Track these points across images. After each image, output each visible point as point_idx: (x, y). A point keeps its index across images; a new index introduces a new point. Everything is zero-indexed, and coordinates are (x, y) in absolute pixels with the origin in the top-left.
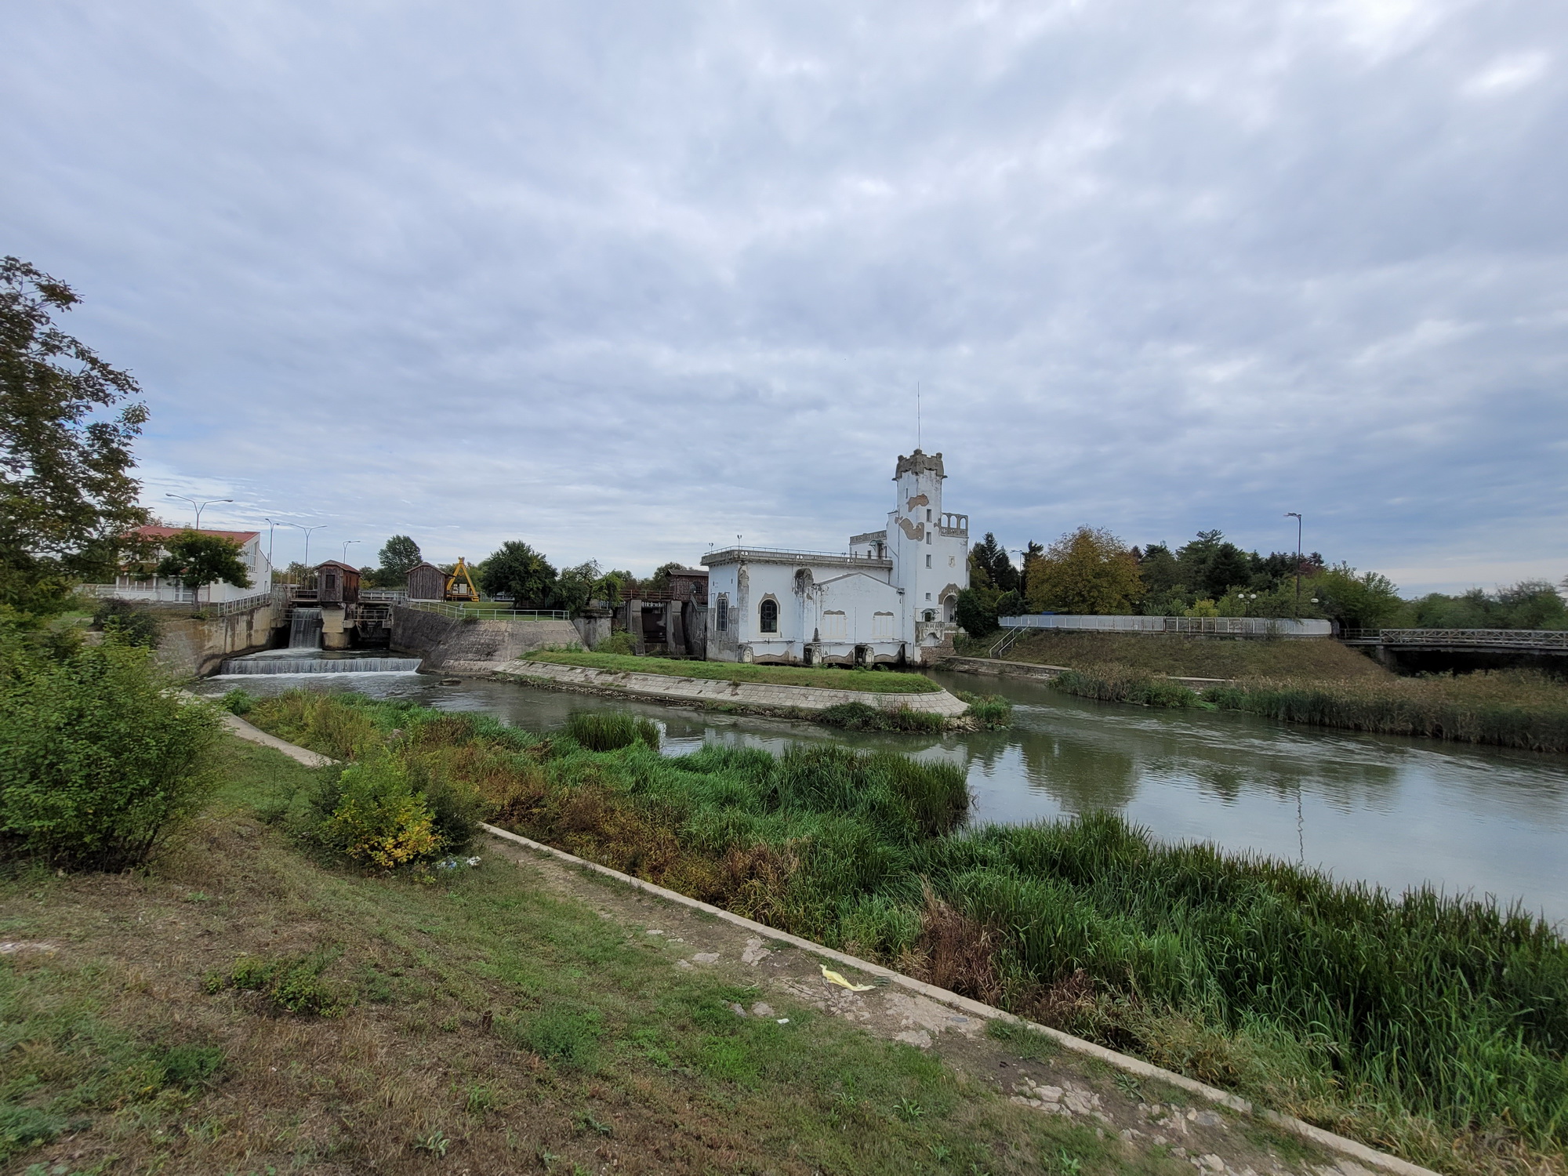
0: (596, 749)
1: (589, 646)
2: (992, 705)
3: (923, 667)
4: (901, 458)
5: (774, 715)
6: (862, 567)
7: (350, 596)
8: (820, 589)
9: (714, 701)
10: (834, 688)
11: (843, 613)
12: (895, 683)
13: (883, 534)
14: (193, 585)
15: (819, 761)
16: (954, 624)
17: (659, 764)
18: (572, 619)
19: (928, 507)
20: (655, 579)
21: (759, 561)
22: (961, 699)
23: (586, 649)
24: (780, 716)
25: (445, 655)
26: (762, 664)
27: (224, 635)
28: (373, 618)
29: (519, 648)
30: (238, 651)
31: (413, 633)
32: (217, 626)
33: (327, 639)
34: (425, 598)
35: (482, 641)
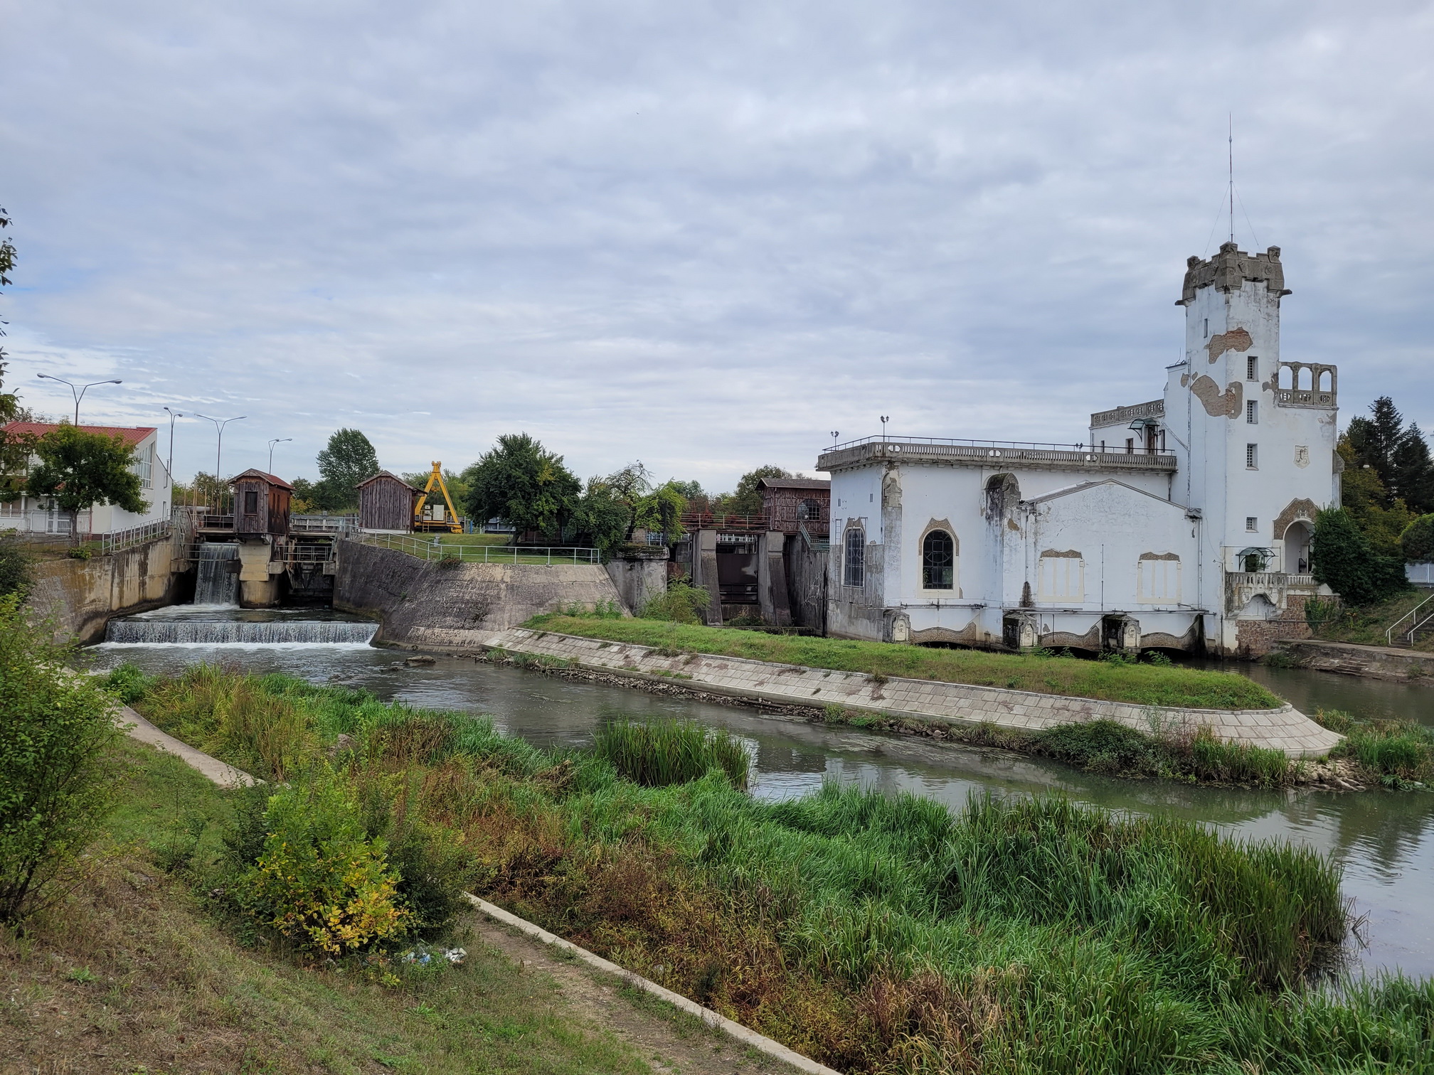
0: (643, 782)
1: (631, 607)
2: (1395, 740)
3: (1243, 659)
4: (1193, 262)
5: (949, 738)
6: (1114, 470)
7: (278, 524)
8: (1034, 511)
9: (840, 708)
10: (1062, 693)
11: (1077, 555)
12: (1184, 688)
13: (1158, 406)
14: (70, 509)
15: (1035, 828)
16: (1307, 578)
17: (748, 815)
18: (604, 562)
19: (1251, 352)
20: (740, 494)
21: (920, 462)
22: (1325, 724)
23: (626, 612)
24: (960, 740)
25: (411, 618)
26: (927, 644)
27: (109, 583)
28: (310, 559)
29: (522, 610)
30: (127, 607)
31: (366, 583)
32: (101, 568)
33: (247, 590)
34: (383, 528)
35: (467, 597)
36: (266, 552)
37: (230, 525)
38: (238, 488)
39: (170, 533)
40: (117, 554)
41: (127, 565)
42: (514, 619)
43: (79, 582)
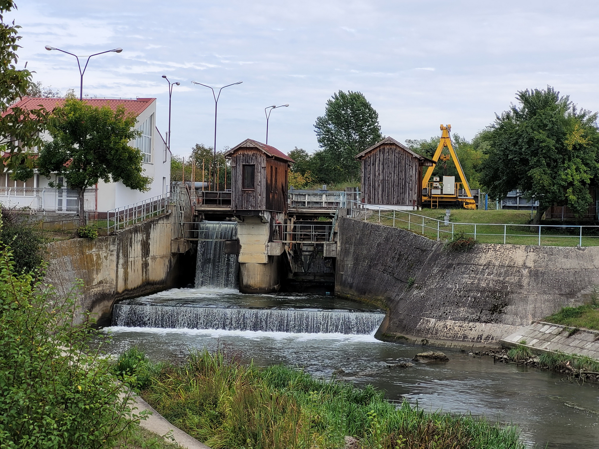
7: (277, 200)
14: (78, 187)
25: (420, 308)
27: (115, 263)
28: (309, 239)
29: (549, 301)
30: (132, 290)
31: (370, 267)
32: (107, 248)
33: (246, 273)
34: (388, 204)
35: (483, 284)
36: (264, 232)
37: (227, 202)
38: (236, 161)
39: (170, 211)
40: (121, 234)
41: (131, 246)
42: (539, 311)
43: (87, 263)
